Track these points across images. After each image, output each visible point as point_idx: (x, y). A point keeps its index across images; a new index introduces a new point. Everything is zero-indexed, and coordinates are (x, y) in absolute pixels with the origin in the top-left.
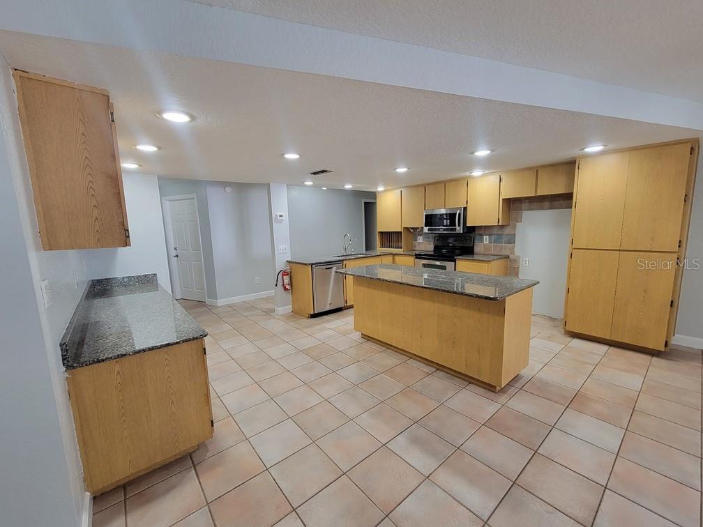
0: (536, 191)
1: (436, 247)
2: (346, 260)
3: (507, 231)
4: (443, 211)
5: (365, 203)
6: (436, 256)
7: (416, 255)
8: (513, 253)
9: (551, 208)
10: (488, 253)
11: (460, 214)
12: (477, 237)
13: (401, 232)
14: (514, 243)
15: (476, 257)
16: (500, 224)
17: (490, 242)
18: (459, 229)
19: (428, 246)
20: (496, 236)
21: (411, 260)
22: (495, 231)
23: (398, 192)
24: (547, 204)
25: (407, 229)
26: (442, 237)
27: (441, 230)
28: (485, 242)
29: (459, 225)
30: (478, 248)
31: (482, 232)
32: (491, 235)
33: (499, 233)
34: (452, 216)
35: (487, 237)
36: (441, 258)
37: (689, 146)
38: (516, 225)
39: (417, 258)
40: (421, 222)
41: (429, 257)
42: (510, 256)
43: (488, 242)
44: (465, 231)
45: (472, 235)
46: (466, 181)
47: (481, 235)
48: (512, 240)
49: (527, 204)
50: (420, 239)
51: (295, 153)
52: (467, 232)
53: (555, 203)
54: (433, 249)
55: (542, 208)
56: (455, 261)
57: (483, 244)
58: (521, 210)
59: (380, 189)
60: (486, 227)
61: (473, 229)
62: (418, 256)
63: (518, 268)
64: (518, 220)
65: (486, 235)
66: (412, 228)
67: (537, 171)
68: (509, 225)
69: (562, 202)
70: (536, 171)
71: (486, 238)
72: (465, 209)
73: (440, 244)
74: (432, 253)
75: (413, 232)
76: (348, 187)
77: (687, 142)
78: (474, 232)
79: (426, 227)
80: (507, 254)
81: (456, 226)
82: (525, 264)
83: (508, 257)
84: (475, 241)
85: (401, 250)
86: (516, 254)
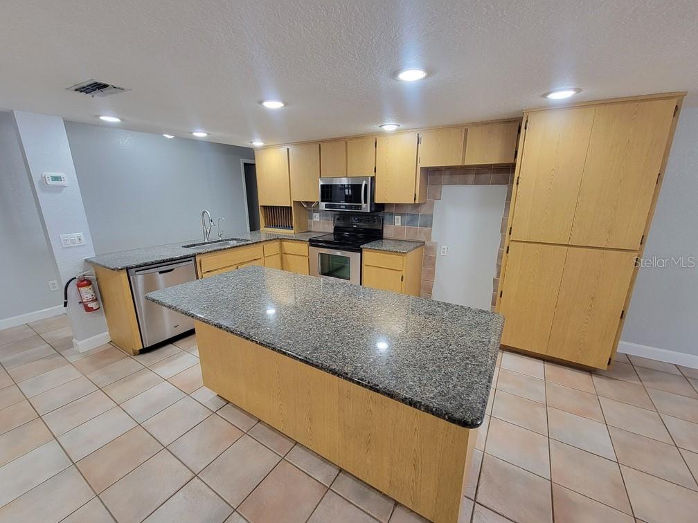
0: (464, 159)
1: (336, 228)
2: (200, 254)
3: (423, 210)
4: (344, 181)
5: (245, 165)
6: (336, 244)
7: (311, 241)
8: (429, 239)
9: (476, 183)
10: (400, 238)
11: (366, 186)
12: (387, 217)
13: (291, 208)
14: (431, 226)
15: (386, 245)
16: (417, 202)
17: (403, 224)
18: (366, 207)
19: (326, 226)
20: (409, 217)
21: (304, 248)
22: (408, 210)
23: (284, 150)
24: (471, 177)
25: (298, 203)
26: (343, 216)
27: (342, 206)
28: (396, 224)
29: (365, 202)
30: (388, 231)
31: (393, 210)
32: (405, 215)
33: (414, 212)
34: (356, 188)
35: (399, 217)
36: (343, 247)
37: (674, 103)
38: (433, 203)
39: (311, 245)
40: (316, 196)
41: (328, 244)
42: (426, 243)
43: (400, 224)
44: (373, 209)
45: (381, 214)
46: (374, 139)
47: (392, 214)
48: (428, 223)
50: (316, 217)
52: (376, 211)
53: (483, 177)
54: (333, 231)
55: (465, 183)
56: (360, 251)
57: (394, 227)
58: (440, 183)
59: (257, 144)
60: (397, 205)
61: (381, 207)
62: (313, 243)
63: (435, 258)
64: (437, 197)
65: (398, 214)
66: (306, 203)
67: (466, 131)
68: (425, 203)
69: (489, 175)
70: (464, 129)
71: (398, 219)
72: (373, 179)
73: (341, 224)
74: (331, 238)
75: (307, 207)
76: (200, 134)
77: (672, 97)
78: (384, 210)
79: (322, 201)
80: (422, 240)
81: (361, 203)
82: (443, 252)
83: (423, 243)
84: (385, 222)
85: (292, 231)
86: (433, 240)
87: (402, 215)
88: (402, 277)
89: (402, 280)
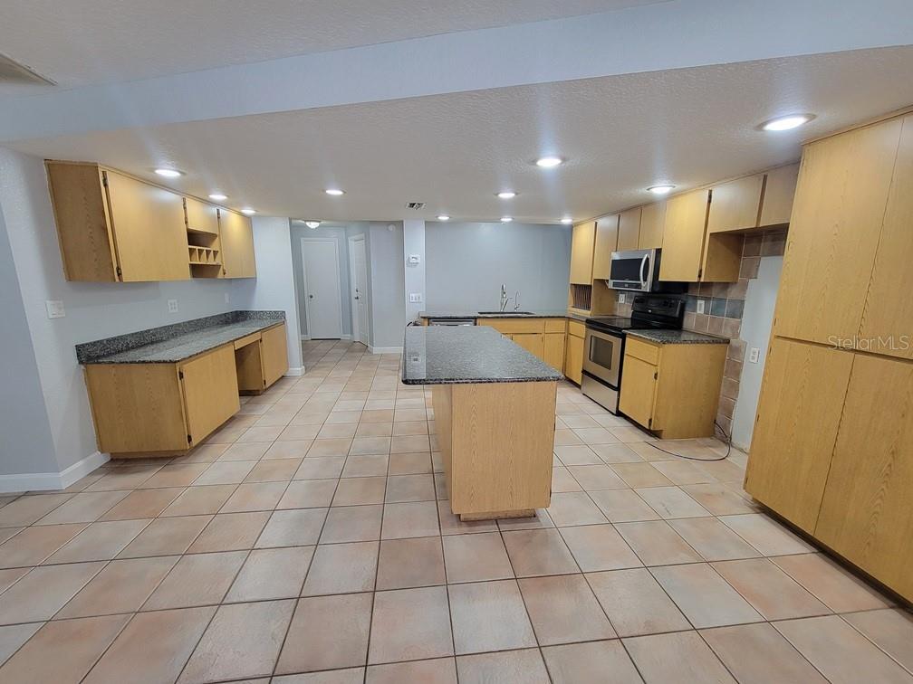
1: (634, 313)
2: (480, 317)
3: (733, 293)
7: (587, 321)
8: (737, 335)
10: (700, 330)
11: (648, 259)
12: (690, 301)
13: (591, 286)
14: (740, 317)
15: (684, 336)
16: (702, 280)
17: (706, 312)
18: (646, 286)
20: (715, 302)
21: (582, 329)
22: (715, 292)
25: (596, 281)
26: (641, 299)
27: (626, 284)
28: (698, 312)
29: (645, 280)
30: (690, 322)
31: (697, 293)
32: (710, 299)
33: (721, 296)
34: (634, 264)
35: (703, 302)
38: (747, 284)
39: (587, 326)
40: (607, 273)
41: (598, 326)
42: (731, 340)
43: (702, 312)
45: (682, 297)
47: (695, 298)
48: (737, 313)
49: (769, 244)
50: (622, 298)
51: (336, 189)
54: (630, 316)
57: (697, 314)
58: (758, 254)
60: (703, 286)
61: (684, 287)
62: (592, 325)
63: (741, 364)
64: (752, 274)
65: (702, 298)
66: (601, 280)
68: (736, 283)
71: (701, 305)
72: (659, 251)
73: (638, 308)
78: (687, 292)
79: (611, 279)
80: (727, 336)
81: (639, 280)
82: (753, 358)
83: (727, 342)
84: (687, 308)
85: (589, 312)
86: (742, 337)
87: (707, 299)
88: (656, 375)
89: (656, 378)
